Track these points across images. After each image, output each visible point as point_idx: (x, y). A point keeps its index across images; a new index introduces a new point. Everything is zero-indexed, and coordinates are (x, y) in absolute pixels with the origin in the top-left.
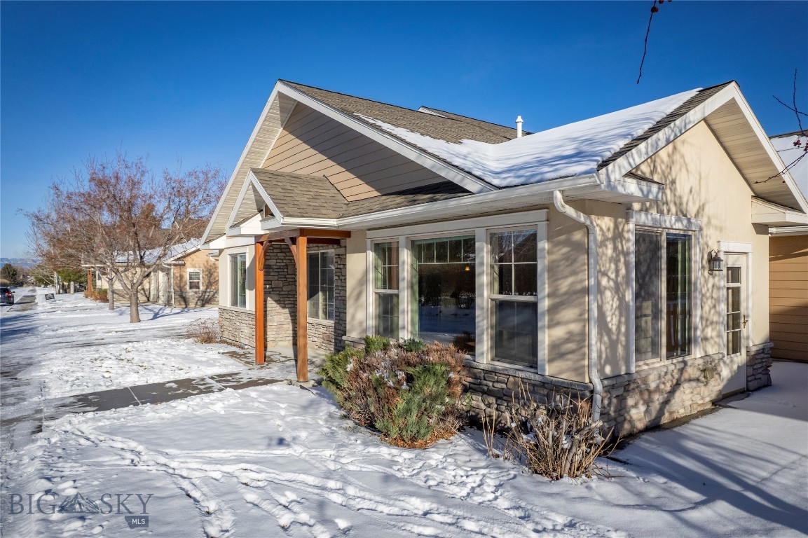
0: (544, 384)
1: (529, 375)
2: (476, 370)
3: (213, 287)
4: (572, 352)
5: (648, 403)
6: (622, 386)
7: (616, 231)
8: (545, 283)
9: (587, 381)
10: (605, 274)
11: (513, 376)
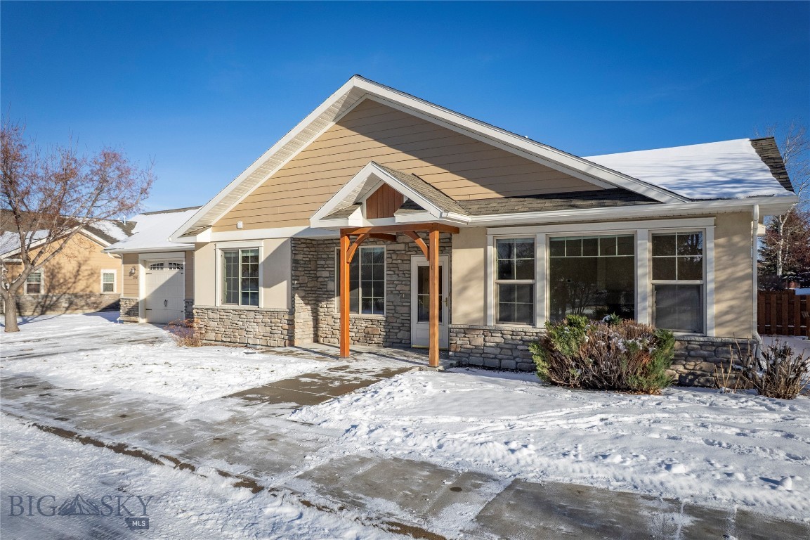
0: (710, 343)
1: (695, 338)
3: (57, 291)
9: (751, 337)
11: (679, 340)
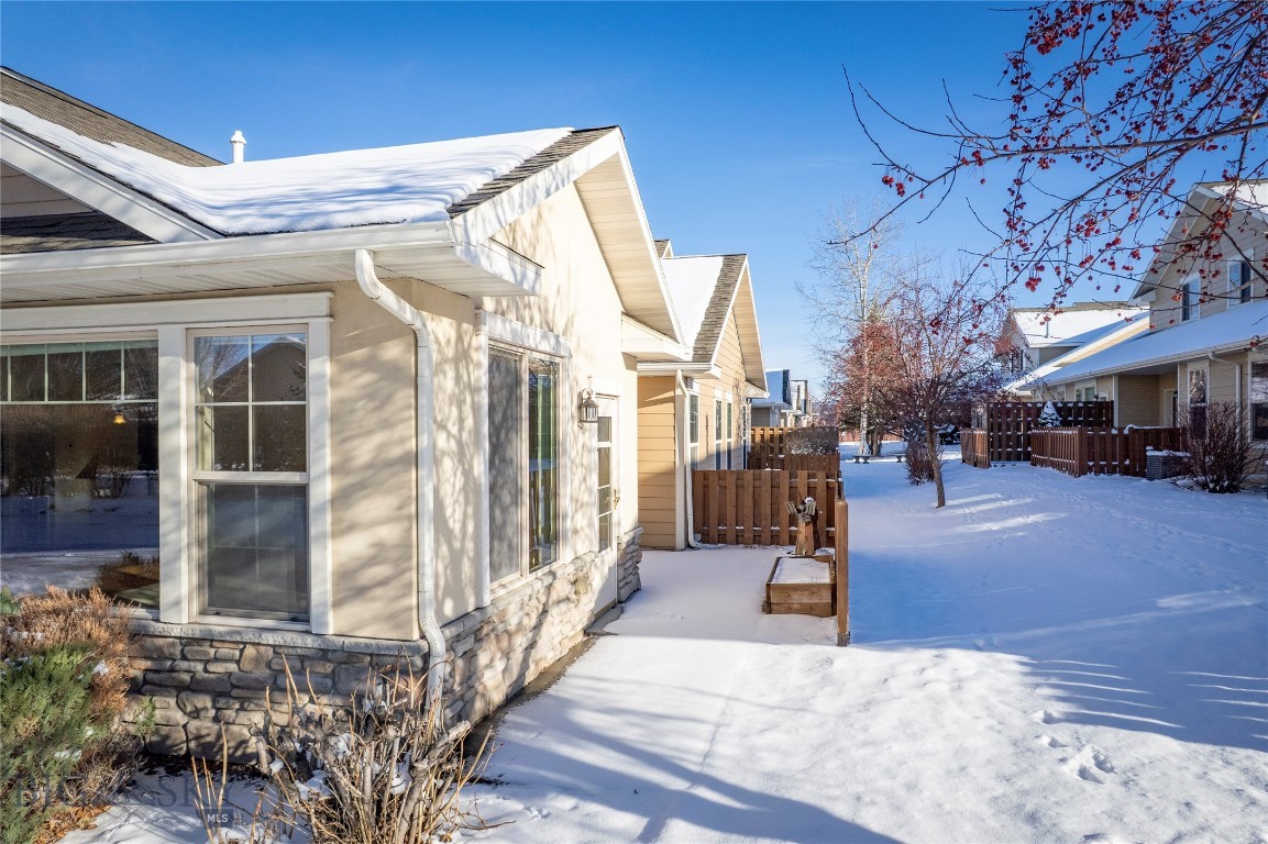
0: (324, 654)
1: (292, 638)
2: (160, 641)
4: (384, 582)
5: (507, 655)
6: (470, 631)
7: (460, 346)
8: (324, 446)
9: (416, 636)
10: (442, 426)
11: (253, 644)
